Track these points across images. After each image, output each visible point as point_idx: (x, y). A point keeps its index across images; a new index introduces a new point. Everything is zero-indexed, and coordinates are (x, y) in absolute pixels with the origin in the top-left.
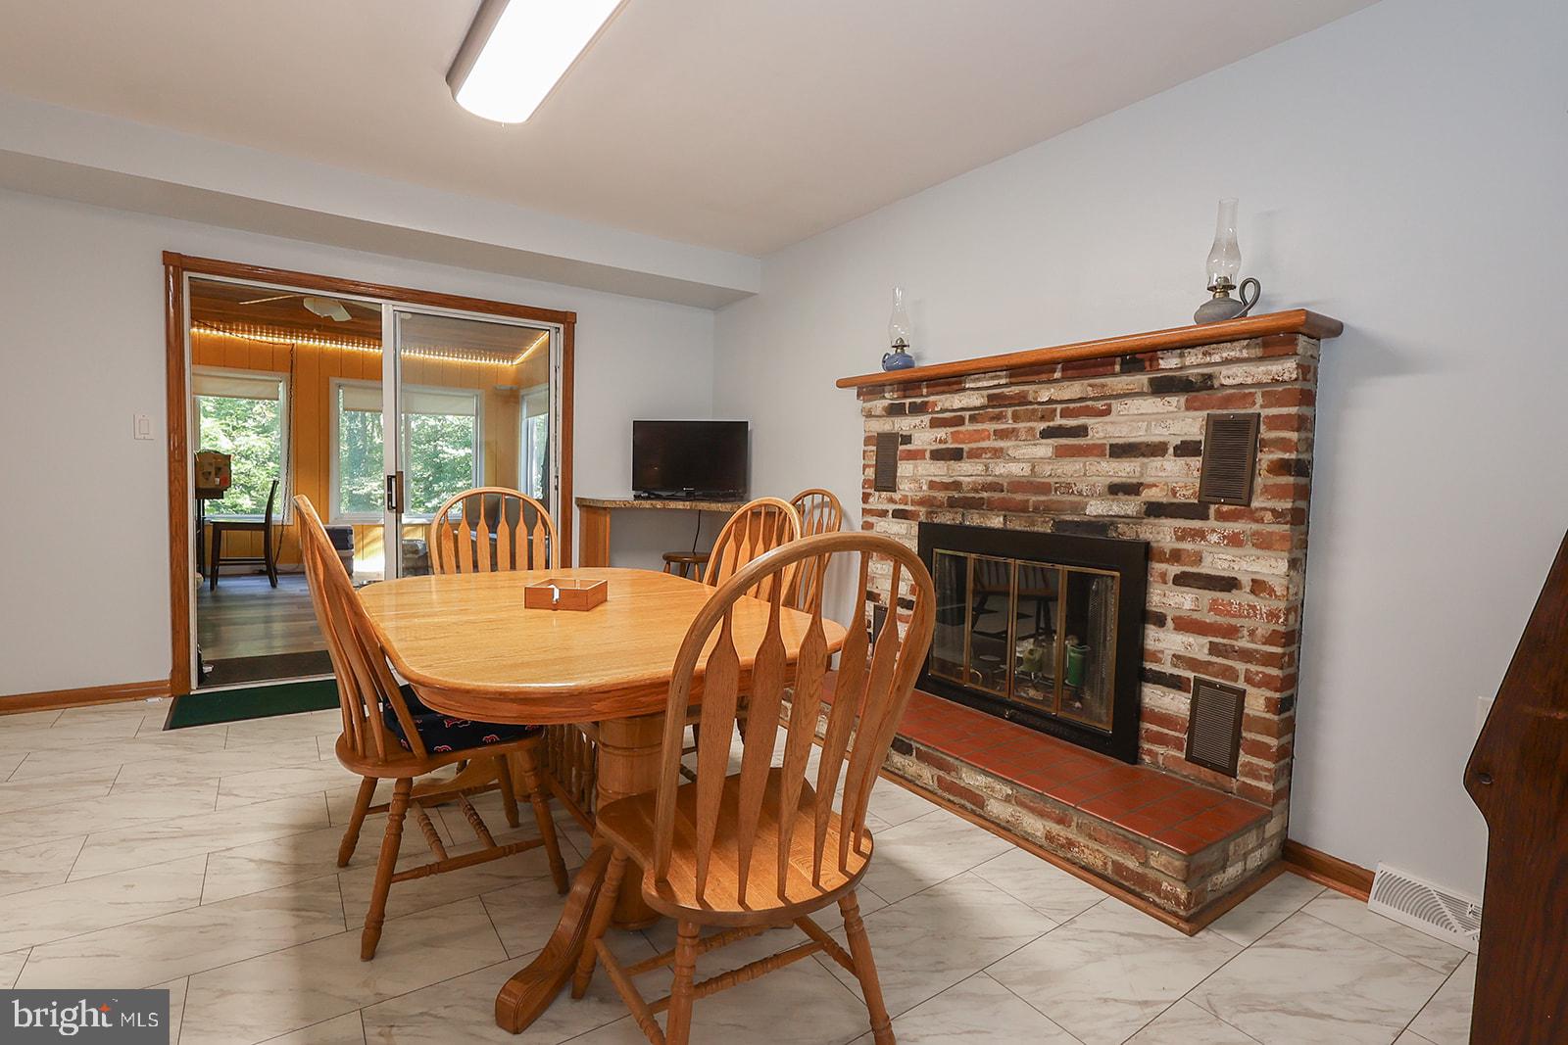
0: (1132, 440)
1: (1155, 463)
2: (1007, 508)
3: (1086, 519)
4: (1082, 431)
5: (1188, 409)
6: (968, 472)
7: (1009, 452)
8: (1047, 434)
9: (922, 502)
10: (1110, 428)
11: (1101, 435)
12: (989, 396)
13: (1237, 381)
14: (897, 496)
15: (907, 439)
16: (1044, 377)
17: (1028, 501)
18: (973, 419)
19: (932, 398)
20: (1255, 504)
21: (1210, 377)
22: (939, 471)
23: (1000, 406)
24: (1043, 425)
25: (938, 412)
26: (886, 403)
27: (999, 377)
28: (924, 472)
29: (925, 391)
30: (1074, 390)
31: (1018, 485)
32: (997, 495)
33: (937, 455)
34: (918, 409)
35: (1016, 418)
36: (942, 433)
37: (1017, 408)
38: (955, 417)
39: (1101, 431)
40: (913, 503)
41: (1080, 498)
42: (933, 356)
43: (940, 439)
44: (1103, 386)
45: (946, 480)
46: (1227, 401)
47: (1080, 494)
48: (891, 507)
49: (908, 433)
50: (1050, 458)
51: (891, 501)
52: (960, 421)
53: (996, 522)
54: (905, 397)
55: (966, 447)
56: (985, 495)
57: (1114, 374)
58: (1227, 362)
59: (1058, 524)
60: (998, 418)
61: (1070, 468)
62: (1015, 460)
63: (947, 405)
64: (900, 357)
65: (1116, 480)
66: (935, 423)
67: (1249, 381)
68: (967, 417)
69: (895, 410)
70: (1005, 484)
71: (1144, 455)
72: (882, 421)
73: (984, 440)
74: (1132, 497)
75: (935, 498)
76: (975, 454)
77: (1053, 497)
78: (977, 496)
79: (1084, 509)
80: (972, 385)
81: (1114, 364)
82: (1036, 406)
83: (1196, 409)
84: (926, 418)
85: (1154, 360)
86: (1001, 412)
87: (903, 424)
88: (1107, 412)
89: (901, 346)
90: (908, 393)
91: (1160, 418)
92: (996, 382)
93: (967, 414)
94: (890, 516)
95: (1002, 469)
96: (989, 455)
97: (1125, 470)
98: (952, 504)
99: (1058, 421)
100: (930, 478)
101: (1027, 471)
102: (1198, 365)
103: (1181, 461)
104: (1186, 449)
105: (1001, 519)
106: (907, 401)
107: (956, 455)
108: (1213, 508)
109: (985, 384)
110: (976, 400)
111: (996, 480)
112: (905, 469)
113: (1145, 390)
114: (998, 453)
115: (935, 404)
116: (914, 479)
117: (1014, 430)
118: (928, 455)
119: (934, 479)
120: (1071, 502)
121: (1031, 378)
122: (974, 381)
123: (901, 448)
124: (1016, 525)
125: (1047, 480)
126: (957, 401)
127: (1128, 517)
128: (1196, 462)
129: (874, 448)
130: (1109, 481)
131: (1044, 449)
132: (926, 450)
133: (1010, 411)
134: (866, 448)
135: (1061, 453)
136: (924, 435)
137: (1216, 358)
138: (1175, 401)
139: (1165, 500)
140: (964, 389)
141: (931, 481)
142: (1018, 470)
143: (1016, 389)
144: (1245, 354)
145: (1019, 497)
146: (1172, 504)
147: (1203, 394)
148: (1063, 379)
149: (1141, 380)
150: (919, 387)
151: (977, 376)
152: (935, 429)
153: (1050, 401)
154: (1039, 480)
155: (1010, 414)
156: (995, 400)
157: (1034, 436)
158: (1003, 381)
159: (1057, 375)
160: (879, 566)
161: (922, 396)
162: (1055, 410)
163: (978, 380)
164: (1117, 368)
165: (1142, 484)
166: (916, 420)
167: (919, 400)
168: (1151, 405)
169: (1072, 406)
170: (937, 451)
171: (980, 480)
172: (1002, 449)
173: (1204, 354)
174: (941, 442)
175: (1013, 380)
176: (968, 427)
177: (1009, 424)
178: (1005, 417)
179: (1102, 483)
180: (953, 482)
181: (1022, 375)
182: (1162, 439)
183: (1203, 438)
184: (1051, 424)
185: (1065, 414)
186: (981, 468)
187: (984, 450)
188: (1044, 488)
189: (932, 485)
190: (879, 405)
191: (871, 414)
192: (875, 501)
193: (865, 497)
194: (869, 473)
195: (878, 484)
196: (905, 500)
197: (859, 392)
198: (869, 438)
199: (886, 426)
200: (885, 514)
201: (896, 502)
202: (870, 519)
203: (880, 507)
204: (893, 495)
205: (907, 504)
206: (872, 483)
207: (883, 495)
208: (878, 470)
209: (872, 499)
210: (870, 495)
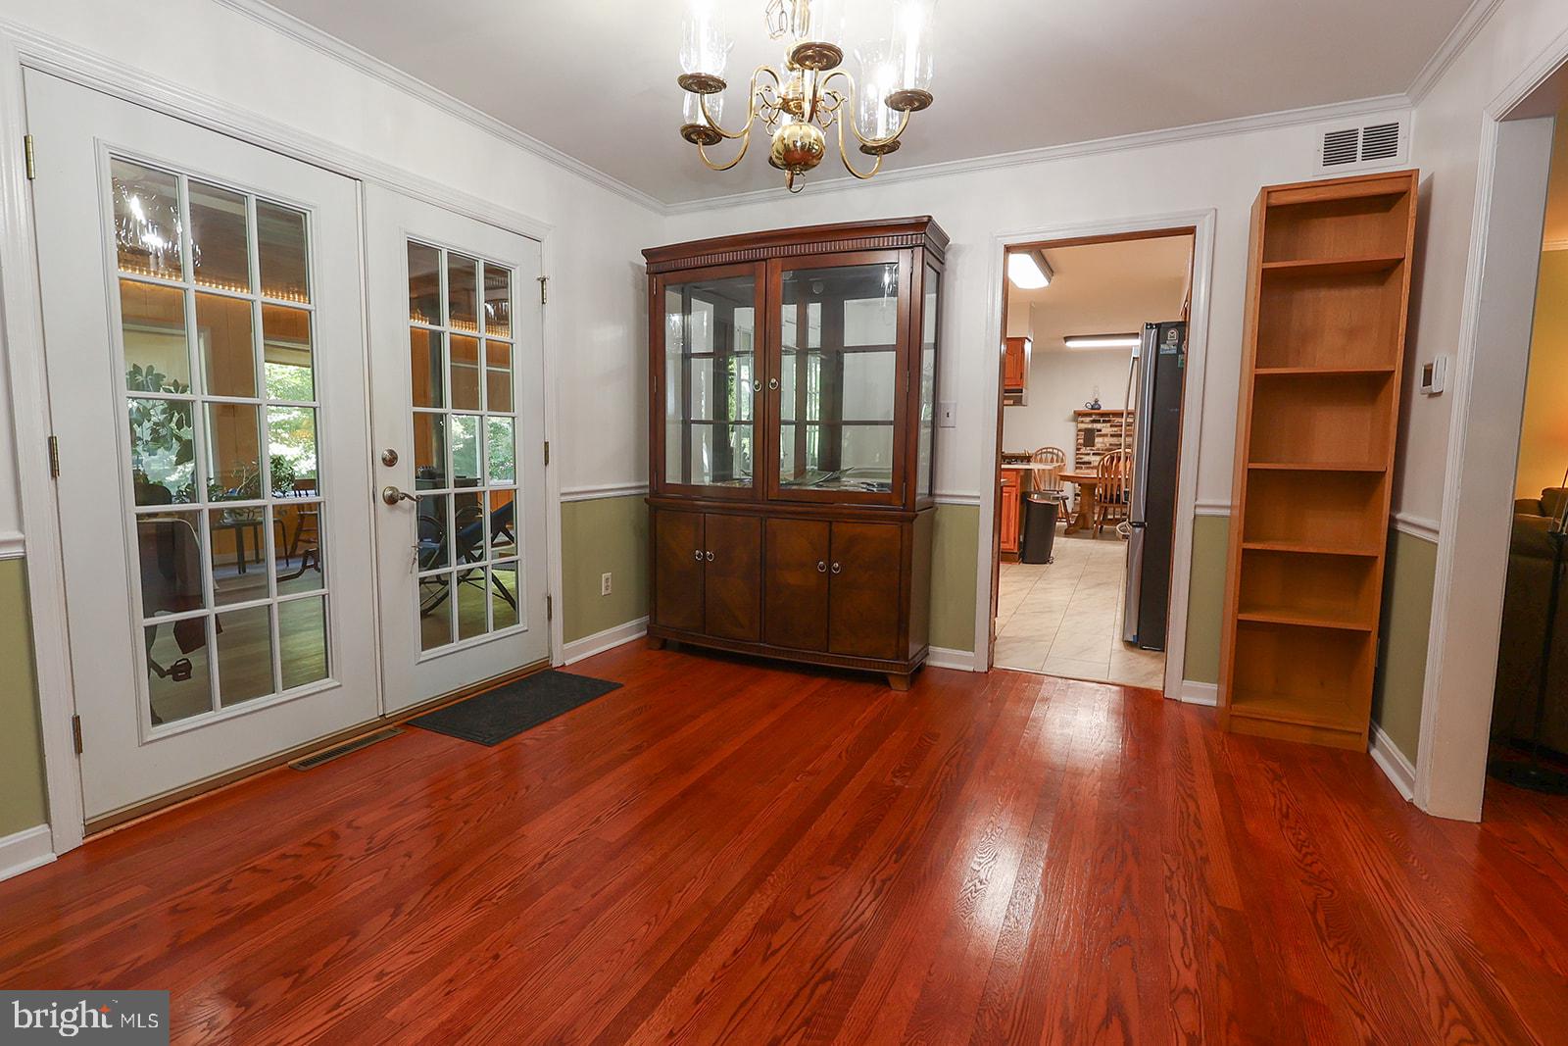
9: (1106, 450)
14: (1095, 448)
15: (1099, 431)
19: (1112, 419)
22: (1114, 440)
25: (1114, 423)
26: (1091, 419)
28: (1107, 441)
29: (1110, 416)
34: (1104, 421)
36: (1116, 429)
38: (1117, 425)
40: (1102, 450)
42: (1106, 406)
43: (1113, 431)
45: (1116, 443)
48: (1091, 452)
49: (1100, 429)
51: (1092, 450)
54: (1101, 418)
63: (1116, 421)
64: (1096, 406)
66: (1111, 426)
69: (1095, 422)
72: (1087, 424)
75: (1112, 449)
84: (1109, 424)
87: (1098, 426)
89: (1096, 401)
107: (1120, 436)
112: (1097, 440)
115: (1113, 421)
116: (1103, 443)
118: (1109, 435)
123: (1096, 433)
129: (1083, 433)
132: (1107, 434)
134: (1078, 433)
136: (1106, 429)
150: (1108, 415)
152: (1110, 428)
166: (1104, 425)
167: (1106, 419)
170: (1113, 434)
189: (1111, 445)
190: (1088, 419)
191: (1082, 422)
192: (1083, 450)
193: (1078, 449)
194: (1081, 441)
195: (1085, 445)
196: (1098, 449)
197: (1078, 414)
198: (1080, 430)
199: (1090, 426)
200: (1089, 454)
201: (1094, 450)
202: (1080, 456)
203: (1086, 452)
204: (1092, 448)
205: (1099, 451)
206: (1081, 444)
207: (1088, 448)
208: (1084, 440)
209: (1081, 450)
210: (1080, 448)
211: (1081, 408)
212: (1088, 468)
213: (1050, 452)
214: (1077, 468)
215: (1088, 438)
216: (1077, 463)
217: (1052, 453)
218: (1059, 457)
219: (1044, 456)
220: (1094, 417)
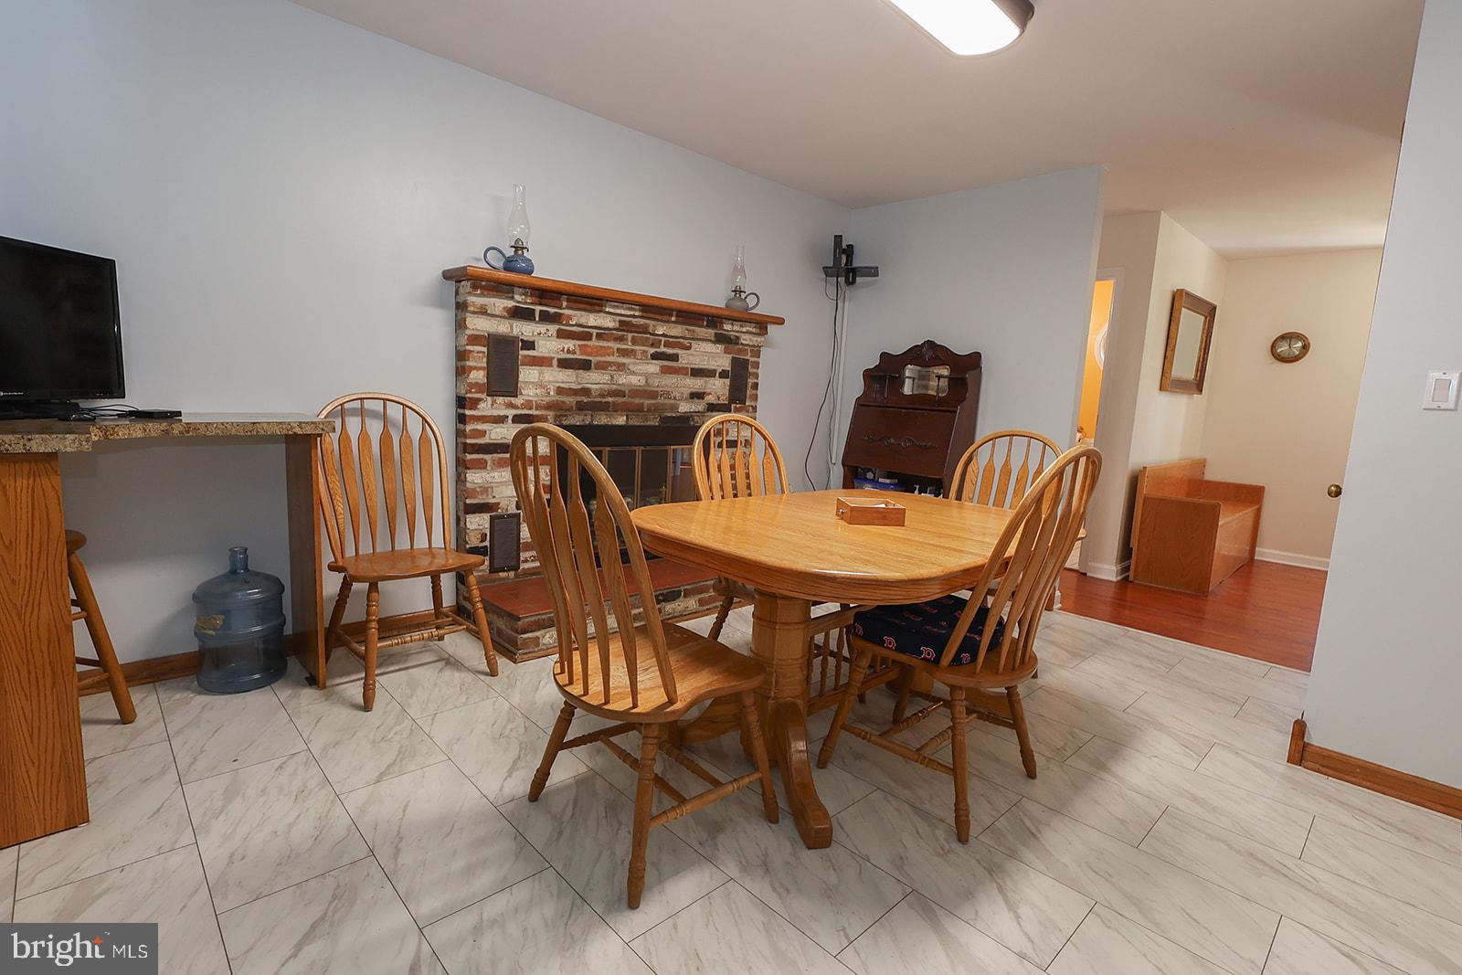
0: (701, 367)
1: (711, 380)
2: (629, 409)
3: (678, 414)
4: (675, 358)
5: (725, 353)
6: (595, 380)
7: (630, 367)
8: (655, 356)
9: (549, 407)
10: (691, 358)
11: (686, 361)
12: (620, 322)
13: (747, 343)
14: (518, 401)
15: (530, 345)
16: (665, 318)
17: (643, 404)
18: (599, 336)
19: (566, 312)
20: (747, 404)
21: (738, 338)
22: (568, 378)
23: (624, 331)
24: (652, 350)
25: (572, 325)
26: (510, 304)
27: (634, 310)
28: (551, 379)
29: (565, 304)
30: (678, 331)
31: (636, 392)
32: (620, 400)
33: (564, 364)
34: (546, 318)
35: (634, 341)
36: (570, 344)
37: (635, 334)
38: (583, 332)
39: (687, 359)
40: (538, 407)
41: (674, 402)
42: (549, 268)
43: (568, 350)
44: (694, 331)
45: (574, 386)
46: (739, 351)
47: (675, 398)
48: (511, 413)
49: (531, 339)
50: (657, 374)
51: (511, 406)
52: (588, 337)
53: (621, 420)
54: (540, 304)
55: (594, 359)
56: (610, 399)
57: (702, 326)
58: (747, 332)
59: (664, 419)
60: (621, 339)
61: (670, 381)
62: (634, 373)
63: (582, 321)
64: (516, 261)
65: (694, 390)
66: (562, 334)
67: (751, 344)
68: (595, 334)
69: (519, 314)
70: (627, 392)
71: (706, 376)
72: (496, 321)
73: (609, 355)
74: (701, 400)
75: (563, 402)
76: (602, 366)
77: (660, 400)
78: (604, 400)
79: (678, 408)
80: (611, 310)
81: (703, 320)
82: (649, 336)
83: (728, 353)
84: (553, 328)
85: (722, 323)
86: (624, 335)
87: (525, 330)
88: (689, 348)
89: (518, 247)
90: (544, 301)
91: (713, 356)
92: (632, 313)
93: (594, 332)
94: (510, 421)
95: (624, 380)
96: (614, 368)
97: (697, 384)
98: (581, 407)
99: (663, 349)
100: (558, 385)
101: (643, 382)
102: (737, 332)
103: (722, 380)
104: (724, 374)
105: (625, 418)
106: (538, 308)
107: (585, 365)
108: (733, 405)
109: (623, 312)
110: (608, 322)
111: (619, 388)
112: (527, 375)
113: (713, 339)
114: (621, 367)
115: (570, 317)
116: (540, 384)
117: (632, 350)
118: (555, 362)
119: (562, 385)
120: (670, 404)
121: (657, 317)
122: (614, 307)
123: (521, 352)
124: (635, 422)
125: (655, 389)
126: (593, 320)
127: (699, 412)
128: (727, 381)
129: (485, 349)
130: (689, 391)
131: (654, 367)
132: (553, 358)
133: (630, 335)
134: (470, 348)
135: (665, 370)
136: (548, 343)
137: (744, 330)
138: (720, 348)
139: (715, 402)
140: (601, 311)
141: (559, 387)
142: (635, 380)
143: (642, 321)
144: (754, 330)
145: (637, 401)
146: (718, 404)
147: (731, 346)
148: (676, 322)
149: (711, 332)
150: (559, 299)
151: (616, 304)
152: (562, 340)
153: (664, 335)
154: (651, 389)
155: (630, 339)
156: (625, 326)
157: (647, 357)
158: (637, 314)
159: (673, 319)
160: (496, 474)
161: (560, 308)
162: (661, 341)
163: (617, 307)
164: (705, 323)
165: (704, 393)
166: (542, 328)
167: (552, 310)
168: (710, 347)
169: (671, 340)
170: (566, 360)
171: (606, 387)
172: (624, 364)
173: (741, 326)
174: (569, 352)
175: (644, 314)
176: (594, 342)
177: (629, 346)
178: (627, 340)
179: (687, 392)
180: (582, 389)
181: (651, 312)
182: (713, 368)
183: (730, 369)
184: (658, 350)
185: (667, 345)
186: (607, 378)
187: (610, 364)
188: (653, 395)
189: (560, 391)
190: (499, 304)
191: (483, 312)
192: (487, 407)
193: (461, 402)
194: (478, 376)
195: (490, 390)
196: (528, 405)
197: (463, 283)
198: (475, 339)
199: (503, 327)
200: (503, 419)
201: (517, 408)
202: (480, 427)
203: (495, 413)
204: (513, 400)
205: (531, 409)
206: (476, 385)
207: (500, 400)
208: (489, 370)
209: (482, 405)
210: (480, 400)
215: (497, 366)
218: (395, 425)
219: (353, 425)
220: (519, 299)
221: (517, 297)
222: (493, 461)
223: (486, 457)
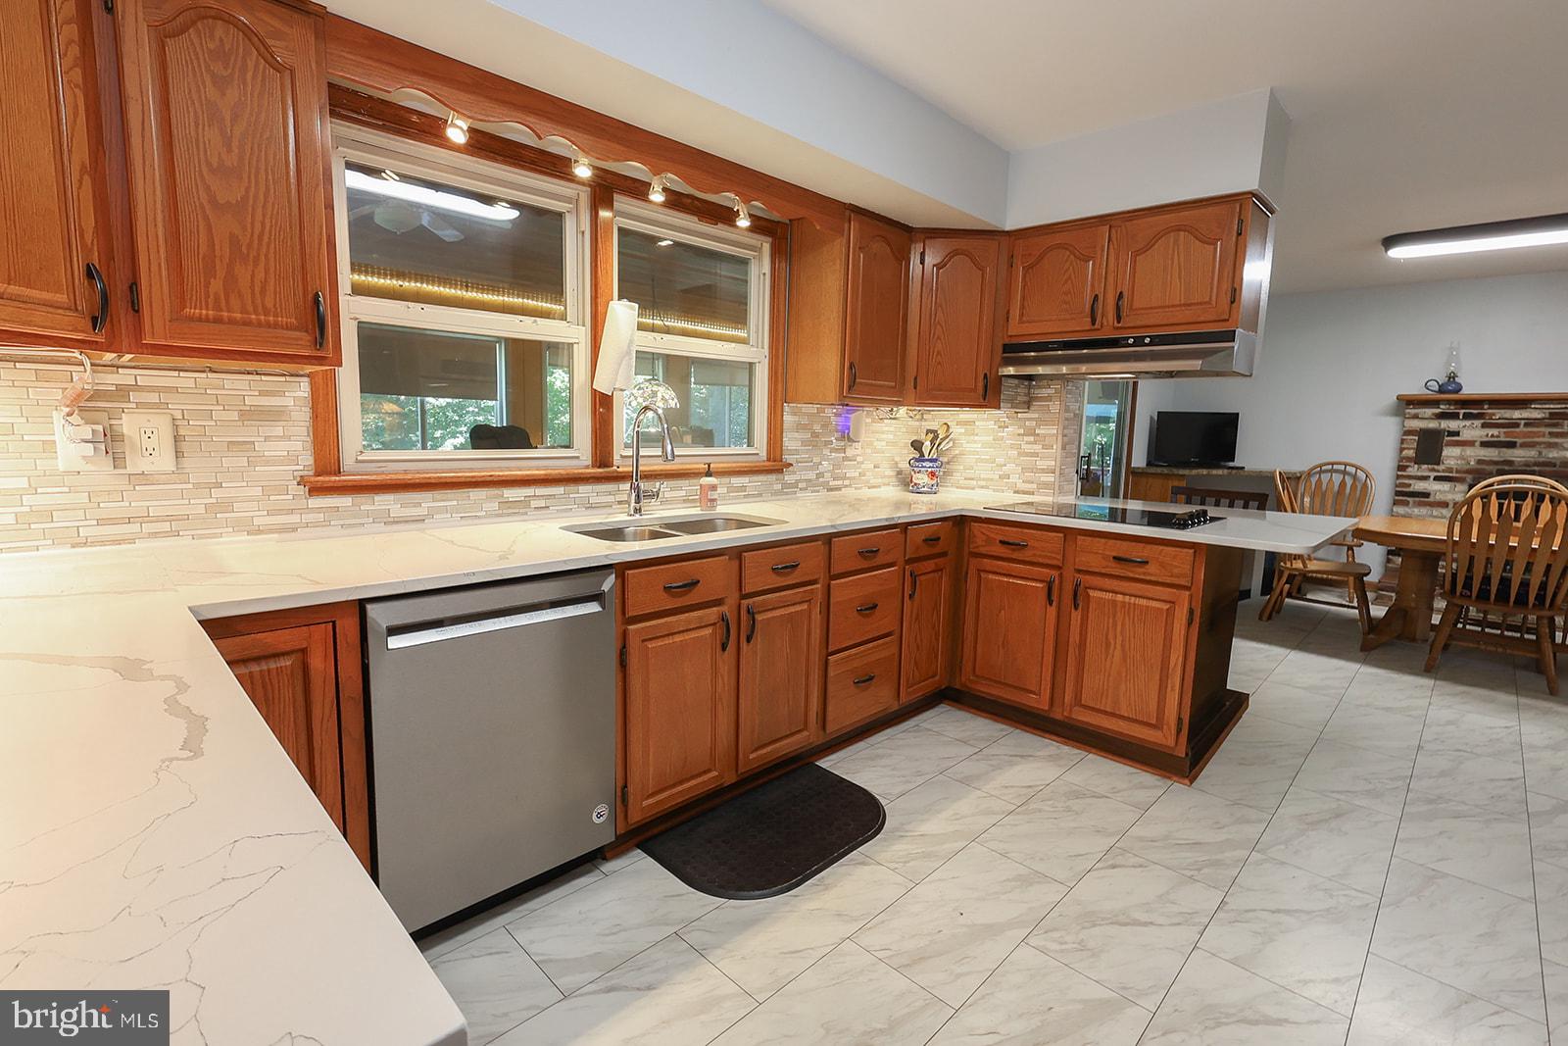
6: (1520, 455)
9: (1468, 472)
12: (1550, 413)
14: (1441, 467)
15: (1454, 434)
18: (1529, 425)
19: (1488, 411)
22: (1490, 453)
23: (1557, 419)
25: (1493, 419)
26: (1437, 411)
28: (1473, 454)
29: (1486, 407)
32: (1547, 468)
33: (1487, 444)
34: (1467, 417)
36: (1494, 431)
38: (1508, 422)
40: (1458, 471)
45: (1496, 459)
48: (1433, 475)
49: (1456, 430)
51: (1433, 470)
52: (1515, 426)
54: (1463, 409)
55: (1519, 441)
56: (1535, 468)
60: (1555, 425)
63: (1507, 416)
64: (1451, 384)
66: (1485, 426)
69: (1445, 416)
72: (1426, 421)
73: (1538, 437)
75: (1482, 469)
76: (1529, 445)
78: (1527, 468)
80: (1537, 407)
84: (1478, 422)
86: (1557, 422)
87: (1453, 425)
89: (1452, 377)
90: (1465, 407)
92: (1560, 406)
93: (1524, 422)
94: (1432, 479)
95: (1555, 454)
96: (1543, 446)
98: (1501, 473)
100: (1479, 458)
106: (1463, 411)
107: (1509, 445)
109: (1551, 407)
110: (1536, 415)
111: (1548, 460)
112: (1447, 452)
114: (1552, 445)
115: (1492, 415)
116: (1462, 458)
118: (1478, 444)
119: (1483, 458)
123: (1446, 438)
126: (1518, 414)
129: (1417, 438)
132: (1475, 441)
134: (1405, 437)
136: (1472, 430)
140: (1526, 408)
141: (1480, 460)
150: (1479, 404)
151: (1540, 402)
152: (1486, 429)
156: (1555, 416)
160: (1416, 510)
161: (1482, 409)
163: (1545, 404)
166: (1468, 423)
167: (1476, 412)
170: (1489, 442)
171: (1533, 460)
172: (1556, 443)
174: (1492, 436)
176: (1523, 429)
178: (1561, 425)
180: (1504, 460)
186: (1534, 453)
187: (1538, 443)
189: (1481, 462)
190: (1429, 412)
191: (1416, 417)
192: (1413, 470)
193: (1401, 468)
194: (1411, 453)
195: (1419, 459)
196: (1450, 470)
197: (1408, 403)
198: (1409, 433)
199: (1433, 425)
200: (1426, 478)
201: (1438, 471)
202: (1407, 481)
203: (1419, 474)
204: (1436, 467)
205: (1452, 472)
206: (1409, 459)
207: (1425, 467)
208: (1417, 451)
209: (1410, 469)
210: (1407, 467)
211: (1415, 389)
212: (1420, 504)
213: (1337, 471)
214: (1395, 503)
215: (1428, 447)
216: (1398, 493)
217: (1344, 473)
218: (1360, 481)
219: (1325, 477)
220: (1443, 408)
221: (1442, 407)
222: (1414, 502)
223: (1409, 499)
